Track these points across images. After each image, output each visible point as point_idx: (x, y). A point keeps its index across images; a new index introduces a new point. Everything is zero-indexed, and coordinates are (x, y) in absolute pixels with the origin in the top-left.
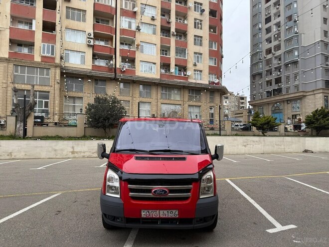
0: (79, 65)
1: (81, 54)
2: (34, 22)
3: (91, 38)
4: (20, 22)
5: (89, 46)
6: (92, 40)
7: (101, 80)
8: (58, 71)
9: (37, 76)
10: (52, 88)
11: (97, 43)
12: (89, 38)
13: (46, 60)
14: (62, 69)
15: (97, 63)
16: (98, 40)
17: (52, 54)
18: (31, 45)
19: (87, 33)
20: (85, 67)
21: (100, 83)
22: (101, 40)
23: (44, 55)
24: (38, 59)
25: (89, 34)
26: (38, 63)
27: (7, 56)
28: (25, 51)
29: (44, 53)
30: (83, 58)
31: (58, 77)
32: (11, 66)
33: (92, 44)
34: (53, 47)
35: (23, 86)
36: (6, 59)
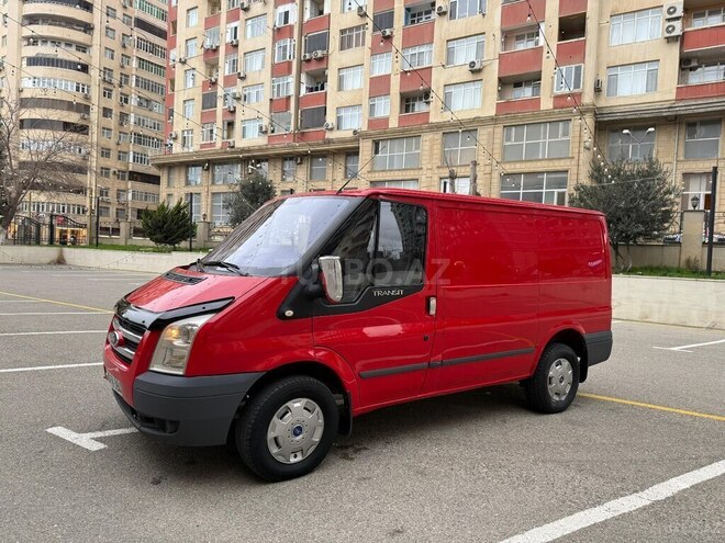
0: (641, 96)
1: (647, 67)
2: (542, 26)
3: (677, 18)
4: (520, 38)
5: (669, 40)
6: (678, 25)
7: (704, 123)
8: (589, 120)
9: (545, 139)
10: (574, 162)
11: (698, 24)
12: (669, 20)
13: (562, 102)
14: (597, 113)
15: (695, 79)
16: (698, 16)
17: (577, 85)
18: (534, 79)
19: (665, 9)
20: (657, 97)
21: (701, 130)
22: (713, 13)
23: (559, 93)
24: (547, 104)
25: (672, 10)
26: (548, 113)
27: (492, 113)
28: (526, 93)
29: (559, 88)
30: (653, 79)
31: (588, 138)
32: (499, 130)
33: (678, 32)
34: (578, 70)
35: (518, 165)
36: (492, 119)
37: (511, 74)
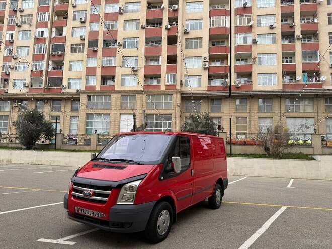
0: (196, 88)
1: (198, 78)
2: (161, 57)
3: (207, 62)
4: (152, 60)
5: (205, 69)
6: (207, 64)
7: (216, 99)
8: (179, 96)
9: (163, 101)
10: (174, 111)
11: (213, 65)
12: (204, 62)
13: (169, 87)
14: (181, 93)
15: (213, 83)
16: (214, 61)
17: (174, 82)
18: (158, 77)
19: (203, 58)
20: (201, 89)
21: (215, 102)
22: (217, 61)
23: (168, 84)
24: (163, 88)
25: (205, 58)
26: (164, 91)
27: (142, 89)
28: (155, 82)
29: (168, 82)
30: (200, 81)
31: (179, 101)
32: (145, 97)
33: (207, 66)
34: (174, 76)
35: (153, 111)
36: (142, 91)
37: (149, 74)
